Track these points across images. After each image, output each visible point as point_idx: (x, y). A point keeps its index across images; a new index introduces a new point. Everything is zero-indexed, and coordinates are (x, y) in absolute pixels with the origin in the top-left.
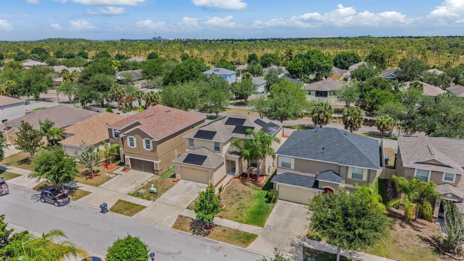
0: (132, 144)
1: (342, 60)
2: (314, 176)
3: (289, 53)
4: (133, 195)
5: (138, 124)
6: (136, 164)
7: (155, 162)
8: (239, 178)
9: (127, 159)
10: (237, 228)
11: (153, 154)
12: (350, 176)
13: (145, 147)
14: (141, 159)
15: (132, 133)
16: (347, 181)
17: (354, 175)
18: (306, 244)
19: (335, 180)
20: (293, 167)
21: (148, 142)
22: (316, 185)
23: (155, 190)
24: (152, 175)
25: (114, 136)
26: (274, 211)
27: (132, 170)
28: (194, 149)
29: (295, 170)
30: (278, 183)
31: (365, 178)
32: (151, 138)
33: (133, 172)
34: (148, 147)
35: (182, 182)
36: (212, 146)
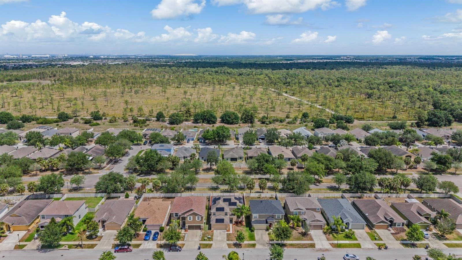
0: (190, 219)
1: (227, 118)
2: (265, 219)
3: (188, 111)
4: (202, 241)
5: (192, 210)
6: (190, 227)
7: (201, 225)
8: (235, 225)
9: (187, 226)
10: (248, 243)
11: (201, 222)
12: (276, 218)
13: (197, 219)
14: (194, 225)
15: (191, 215)
16: (276, 219)
17: (277, 217)
18: (271, 243)
19: (273, 220)
20: (258, 218)
21: (198, 217)
22: (267, 223)
23: (209, 236)
24: (200, 231)
25: (174, 216)
26: (255, 235)
27: (189, 230)
28: (216, 216)
29: (259, 218)
30: (254, 224)
31: (281, 218)
32: (201, 216)
33: (190, 231)
34: (198, 219)
35: (215, 231)
36: (224, 214)
